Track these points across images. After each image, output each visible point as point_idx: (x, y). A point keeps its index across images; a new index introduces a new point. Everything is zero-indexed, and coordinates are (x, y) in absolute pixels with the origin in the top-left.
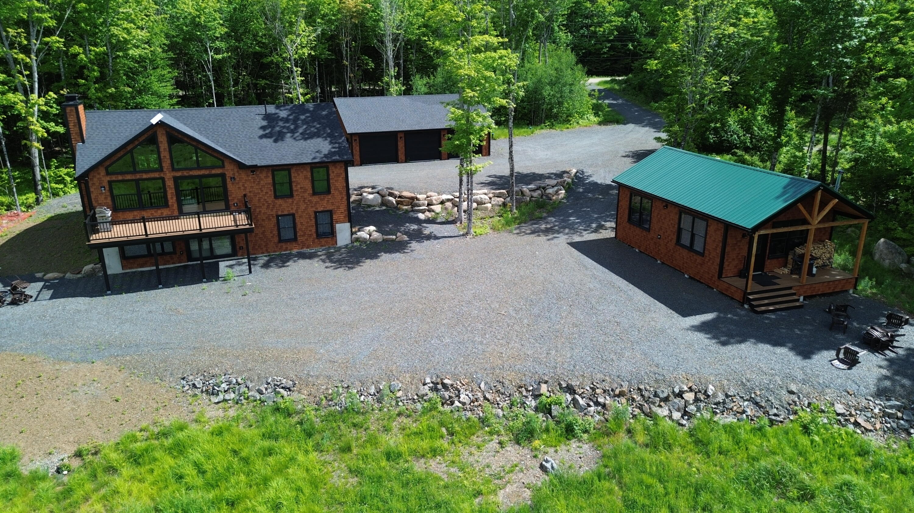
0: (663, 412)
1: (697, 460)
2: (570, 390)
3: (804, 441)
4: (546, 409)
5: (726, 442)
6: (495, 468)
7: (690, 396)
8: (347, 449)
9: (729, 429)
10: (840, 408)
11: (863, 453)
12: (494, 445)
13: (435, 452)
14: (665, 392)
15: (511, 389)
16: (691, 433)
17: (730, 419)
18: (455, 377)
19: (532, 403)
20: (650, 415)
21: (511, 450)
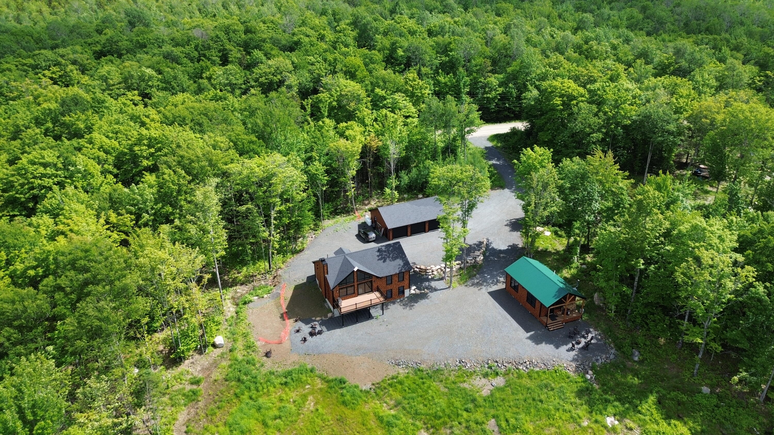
0: (521, 368)
1: (528, 381)
2: (497, 362)
3: (554, 375)
4: (490, 368)
5: (536, 376)
6: (480, 385)
7: (528, 363)
8: (442, 381)
9: (537, 372)
10: (565, 365)
11: (568, 378)
12: (478, 379)
13: (464, 381)
14: (521, 362)
15: (481, 362)
16: (528, 373)
17: (538, 369)
18: (465, 359)
19: (487, 366)
20: (517, 369)
21: (483, 379)
